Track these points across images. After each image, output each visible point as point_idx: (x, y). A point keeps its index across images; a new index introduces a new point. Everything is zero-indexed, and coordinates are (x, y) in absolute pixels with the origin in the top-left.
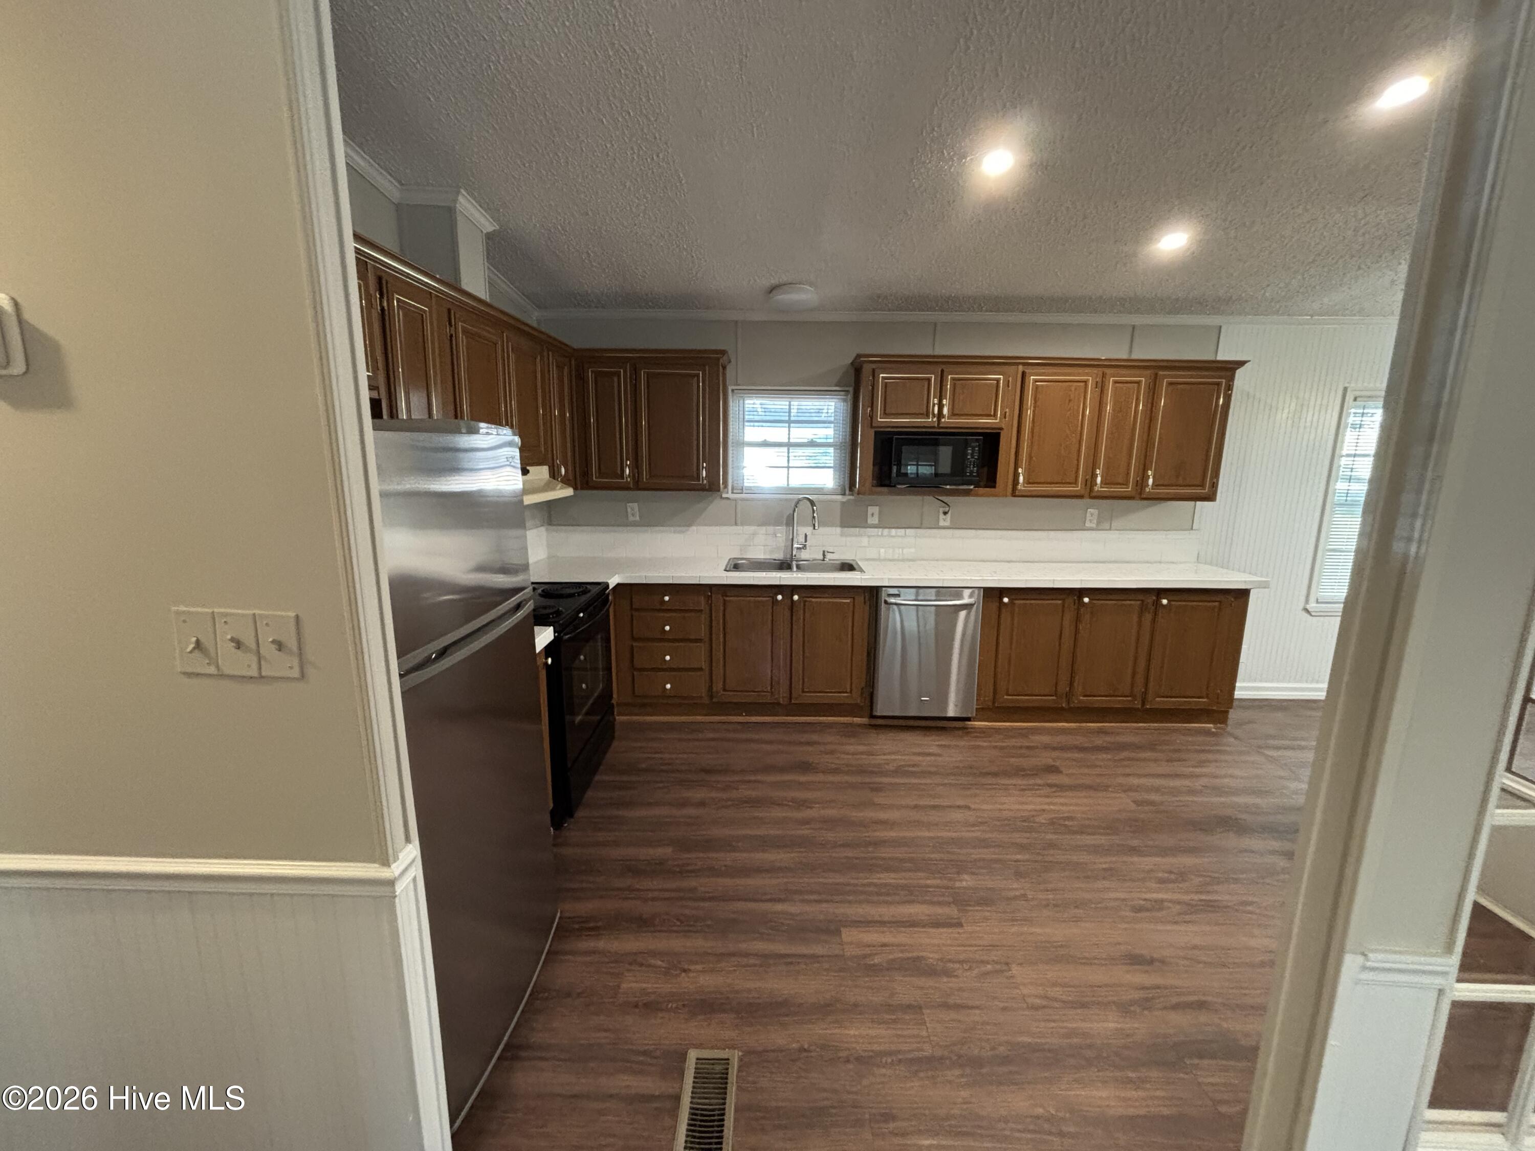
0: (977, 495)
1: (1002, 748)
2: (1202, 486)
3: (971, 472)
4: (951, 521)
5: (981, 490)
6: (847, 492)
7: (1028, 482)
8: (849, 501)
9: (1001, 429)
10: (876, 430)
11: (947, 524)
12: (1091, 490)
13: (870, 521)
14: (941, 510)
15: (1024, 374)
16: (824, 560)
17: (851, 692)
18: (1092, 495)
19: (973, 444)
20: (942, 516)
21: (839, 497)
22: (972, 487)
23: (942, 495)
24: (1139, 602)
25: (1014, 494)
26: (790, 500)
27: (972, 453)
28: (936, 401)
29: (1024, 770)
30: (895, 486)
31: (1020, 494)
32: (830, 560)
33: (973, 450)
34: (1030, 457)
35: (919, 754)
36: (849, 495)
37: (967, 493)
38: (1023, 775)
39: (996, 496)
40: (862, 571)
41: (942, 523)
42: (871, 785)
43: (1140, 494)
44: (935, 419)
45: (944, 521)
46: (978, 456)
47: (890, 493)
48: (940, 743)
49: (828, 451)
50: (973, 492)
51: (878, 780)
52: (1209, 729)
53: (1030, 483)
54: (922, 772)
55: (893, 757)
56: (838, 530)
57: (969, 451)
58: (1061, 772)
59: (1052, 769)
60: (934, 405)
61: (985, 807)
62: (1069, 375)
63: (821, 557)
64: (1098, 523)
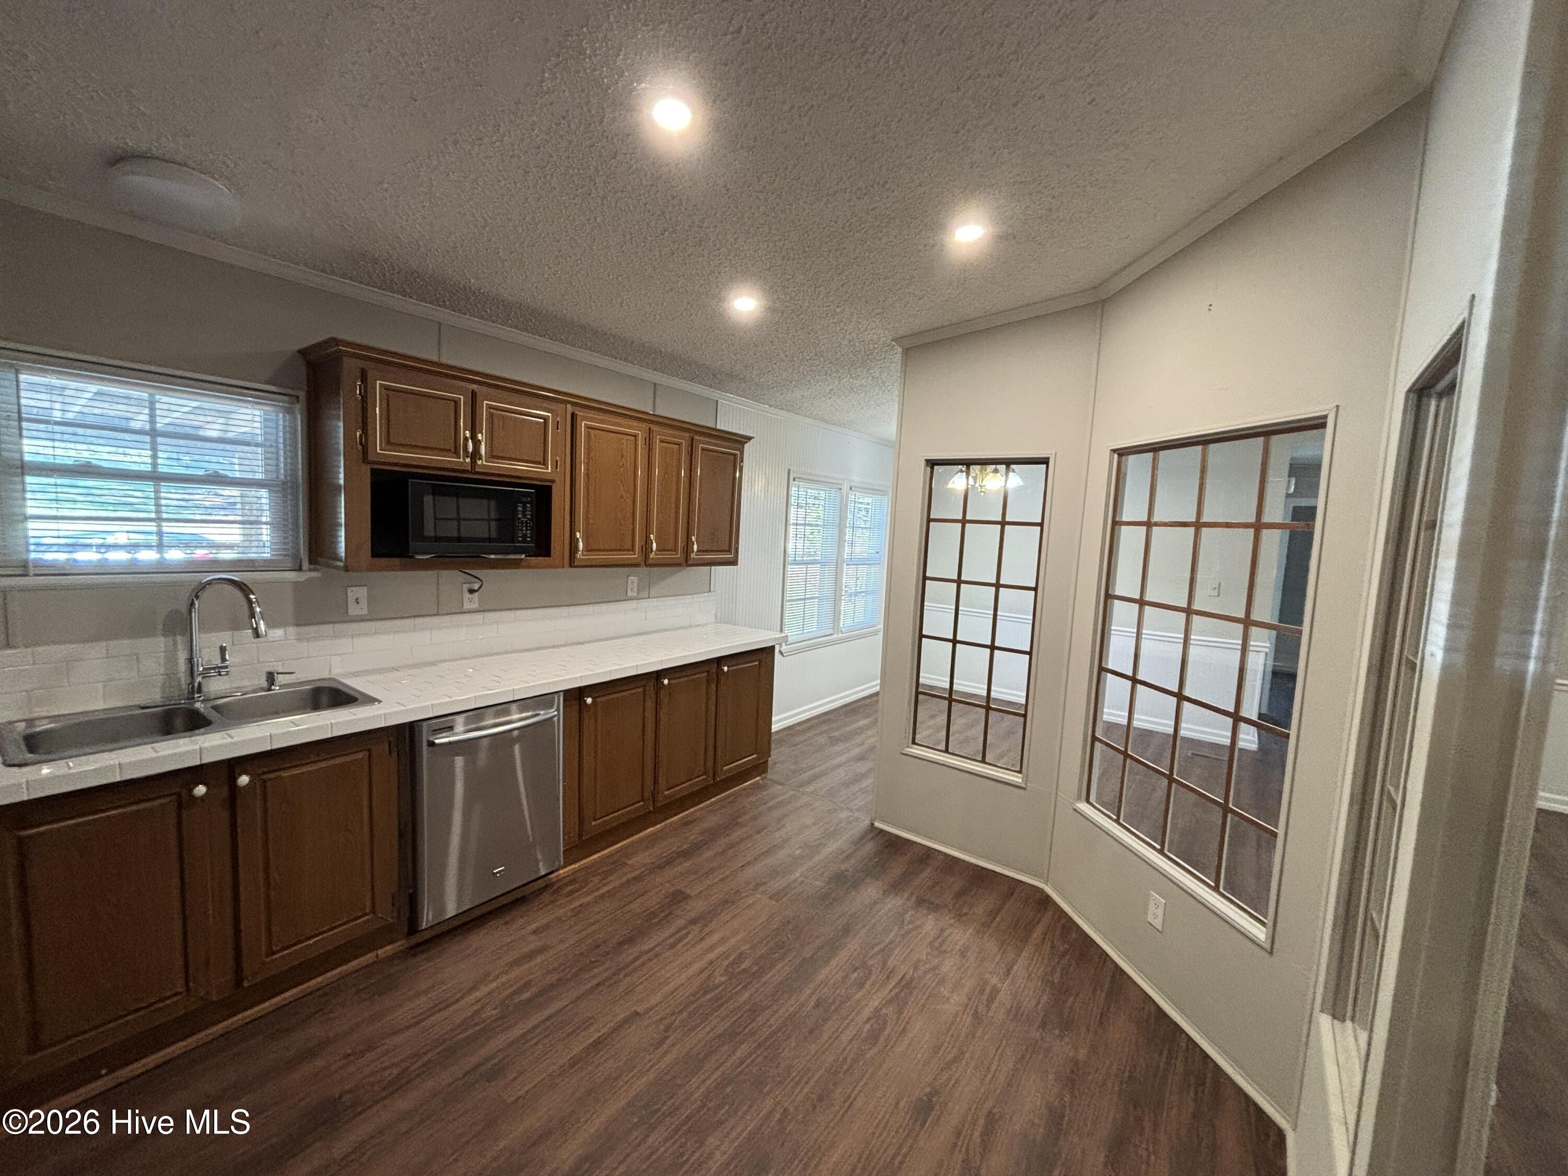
0: (529, 567)
1: (611, 894)
2: (729, 551)
3: (525, 536)
4: (480, 601)
5: (534, 560)
6: (306, 565)
7: (588, 549)
8: (310, 580)
9: (553, 481)
10: (376, 467)
11: (475, 605)
12: (646, 558)
13: (354, 610)
14: (466, 587)
15: (573, 415)
16: (270, 690)
17: (373, 911)
18: (646, 562)
19: (524, 499)
20: (467, 595)
21: (292, 576)
22: (523, 556)
23: (472, 568)
24: (705, 674)
25: (571, 566)
26: (181, 584)
27: (524, 513)
28: (468, 434)
29: (654, 914)
30: (412, 557)
31: (580, 564)
32: (281, 687)
33: (524, 507)
34: (587, 519)
35: (517, 962)
36: (310, 570)
37: (516, 564)
38: (659, 923)
39: (551, 567)
40: (370, 700)
41: (467, 606)
42: (483, 1069)
43: (686, 561)
44: (468, 460)
45: (472, 602)
46: (532, 515)
47: (404, 568)
48: (533, 927)
49: (259, 494)
50: (523, 564)
51: (484, 1052)
52: (757, 783)
53: (589, 551)
54: (541, 993)
55: (484, 990)
56: (292, 630)
57: (520, 509)
58: (687, 897)
59: (679, 898)
60: (466, 439)
61: (654, 1000)
62: (621, 426)
63: (265, 684)
64: (638, 591)
